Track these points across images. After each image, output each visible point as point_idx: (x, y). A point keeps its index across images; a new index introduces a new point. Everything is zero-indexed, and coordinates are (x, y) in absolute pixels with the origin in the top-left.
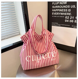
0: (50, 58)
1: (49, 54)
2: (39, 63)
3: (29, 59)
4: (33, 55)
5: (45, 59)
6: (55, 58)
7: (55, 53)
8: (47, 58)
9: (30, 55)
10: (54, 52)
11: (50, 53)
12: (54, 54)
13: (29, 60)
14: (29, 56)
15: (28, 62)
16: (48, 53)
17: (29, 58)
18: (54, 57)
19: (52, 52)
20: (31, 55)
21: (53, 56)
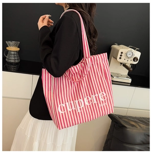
0: (97, 103)
1: (96, 97)
2: (81, 112)
3: (63, 109)
4: (68, 102)
6: (105, 102)
7: (105, 95)
8: (92, 104)
10: (104, 93)
11: (97, 95)
12: (102, 96)
13: (64, 111)
17: (63, 107)
18: (103, 100)
19: (100, 93)
20: (65, 102)
21: (101, 99)
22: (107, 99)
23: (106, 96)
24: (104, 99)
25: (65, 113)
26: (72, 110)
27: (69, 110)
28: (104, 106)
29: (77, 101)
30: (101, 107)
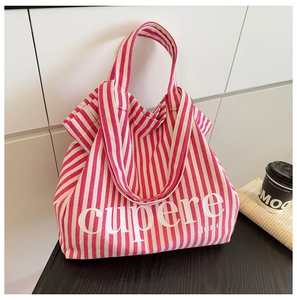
0: (196, 223)
1: (192, 204)
2: (143, 243)
3: (93, 222)
4: (112, 206)
6: (217, 222)
7: (220, 200)
8: (180, 224)
9: (98, 207)
12: (213, 204)
15: (86, 235)
16: (186, 202)
18: (214, 216)
20: (106, 206)
22: (224, 213)
23: (223, 204)
26: (119, 234)
28: (210, 232)
29: (135, 209)
30: (203, 234)
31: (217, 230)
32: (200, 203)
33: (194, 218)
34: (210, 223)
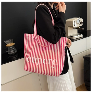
0: (50, 65)
2: (39, 66)
5: (45, 64)
6: (55, 67)
8: (47, 64)
12: (55, 62)
14: (30, 57)
15: (28, 62)
16: (49, 60)
20: (32, 57)
22: (57, 65)
23: (57, 63)
24: (55, 64)
25: (30, 63)
26: (34, 63)
27: (32, 62)
28: (53, 69)
29: (39, 59)
30: (51, 68)
31: (55, 69)
32: (52, 61)
33: (50, 64)
34: (53, 66)
